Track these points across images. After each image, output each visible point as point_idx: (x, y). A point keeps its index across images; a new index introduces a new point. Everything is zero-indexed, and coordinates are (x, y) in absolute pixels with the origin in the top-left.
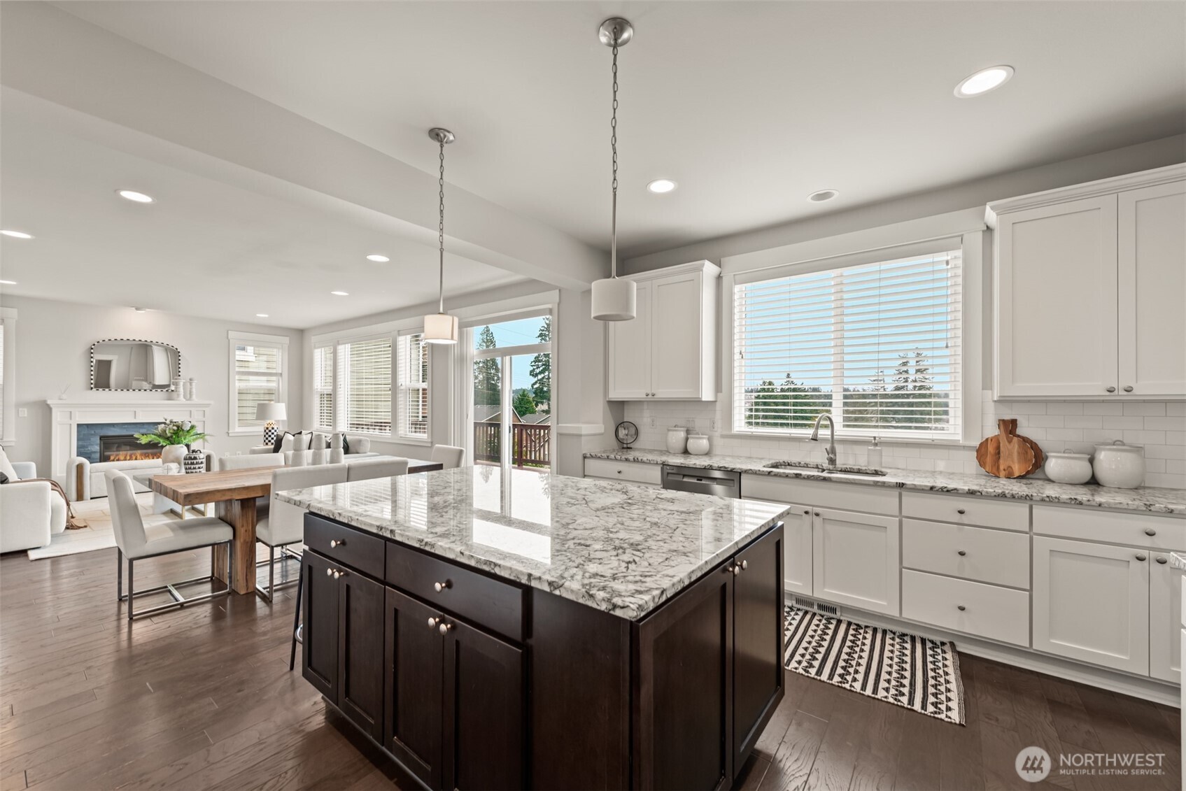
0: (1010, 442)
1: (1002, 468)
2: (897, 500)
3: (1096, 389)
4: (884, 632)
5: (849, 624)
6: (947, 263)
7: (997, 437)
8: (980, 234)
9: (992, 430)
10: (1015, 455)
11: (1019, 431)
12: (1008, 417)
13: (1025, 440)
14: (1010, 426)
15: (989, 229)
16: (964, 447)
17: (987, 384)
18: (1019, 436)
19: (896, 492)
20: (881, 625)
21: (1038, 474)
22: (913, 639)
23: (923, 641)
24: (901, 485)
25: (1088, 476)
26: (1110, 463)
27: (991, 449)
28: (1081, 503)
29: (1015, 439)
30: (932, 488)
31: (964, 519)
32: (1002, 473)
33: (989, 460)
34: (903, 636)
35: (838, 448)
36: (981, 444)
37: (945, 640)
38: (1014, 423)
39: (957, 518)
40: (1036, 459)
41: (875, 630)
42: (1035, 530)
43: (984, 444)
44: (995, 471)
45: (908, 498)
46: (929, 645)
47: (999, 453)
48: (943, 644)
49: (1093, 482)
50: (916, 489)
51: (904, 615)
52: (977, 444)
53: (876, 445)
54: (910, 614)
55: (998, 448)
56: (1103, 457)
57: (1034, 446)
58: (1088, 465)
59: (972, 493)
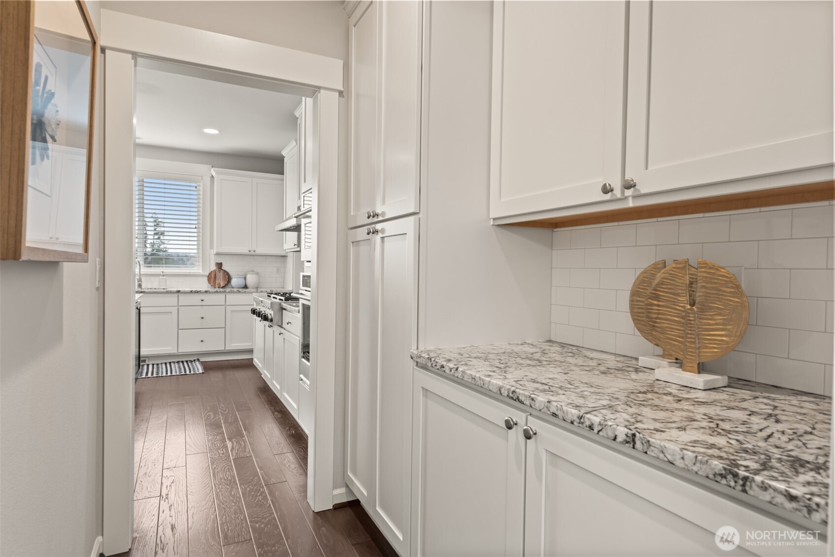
0: (220, 272)
1: (217, 284)
2: (177, 298)
3: (246, 251)
4: (170, 363)
5: (153, 365)
6: (196, 187)
7: (215, 270)
8: (209, 178)
9: (213, 267)
10: (221, 278)
11: (223, 268)
12: (219, 262)
13: (225, 271)
14: (219, 265)
15: (212, 176)
16: (203, 276)
17: (212, 247)
18: (223, 270)
19: (176, 295)
20: (168, 361)
21: (229, 286)
22: (183, 362)
23: (187, 362)
24: (178, 292)
25: (244, 285)
26: (251, 280)
27: (213, 276)
28: (240, 292)
29: (222, 271)
30: (191, 291)
31: (204, 303)
32: (217, 286)
33: (212, 280)
34: (178, 362)
35: (143, 279)
36: (209, 274)
37: (195, 359)
38: (221, 264)
39: (201, 303)
40: (228, 278)
41: (166, 364)
42: (227, 304)
43: (210, 274)
44: (214, 285)
45: (181, 297)
46: (189, 362)
47: (216, 277)
48: (194, 360)
49: (246, 287)
50: (185, 293)
51: (179, 351)
52: (207, 274)
53: (163, 276)
54: (182, 350)
55: (215, 275)
56: (248, 277)
57: (228, 274)
58: (244, 280)
59: (206, 292)
